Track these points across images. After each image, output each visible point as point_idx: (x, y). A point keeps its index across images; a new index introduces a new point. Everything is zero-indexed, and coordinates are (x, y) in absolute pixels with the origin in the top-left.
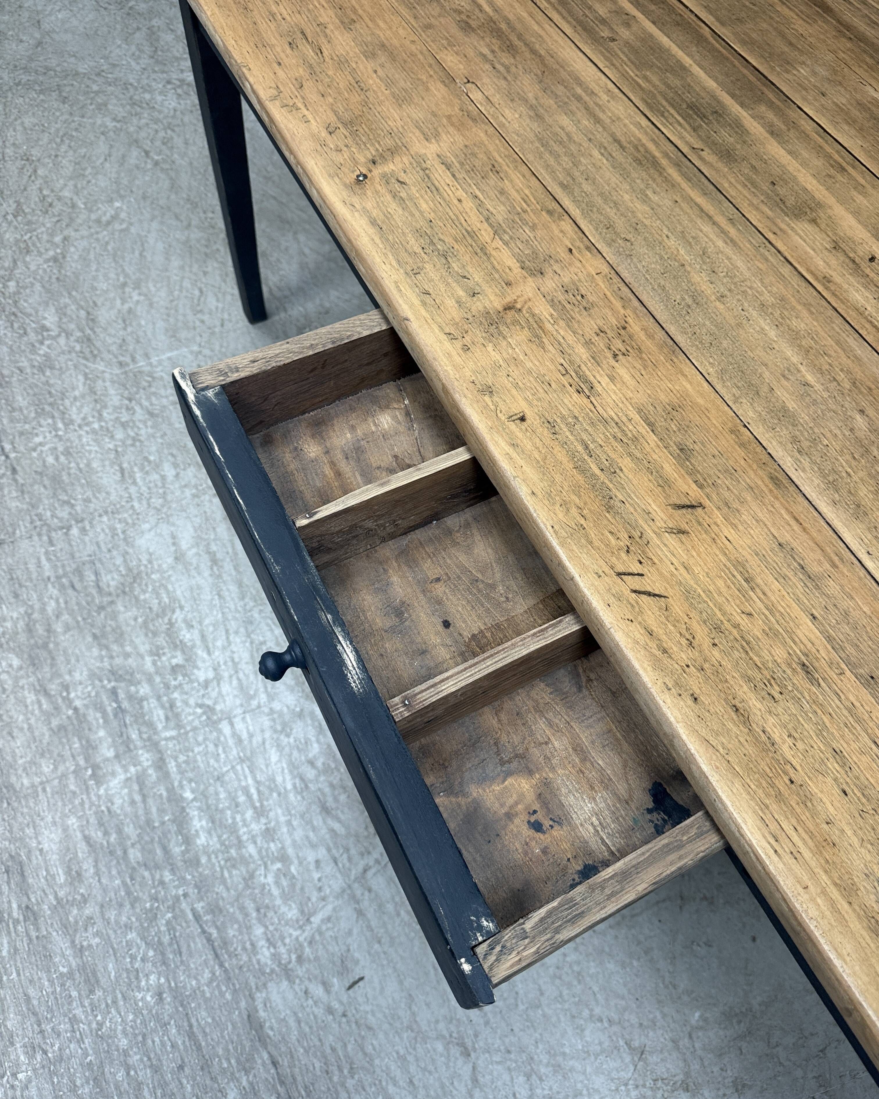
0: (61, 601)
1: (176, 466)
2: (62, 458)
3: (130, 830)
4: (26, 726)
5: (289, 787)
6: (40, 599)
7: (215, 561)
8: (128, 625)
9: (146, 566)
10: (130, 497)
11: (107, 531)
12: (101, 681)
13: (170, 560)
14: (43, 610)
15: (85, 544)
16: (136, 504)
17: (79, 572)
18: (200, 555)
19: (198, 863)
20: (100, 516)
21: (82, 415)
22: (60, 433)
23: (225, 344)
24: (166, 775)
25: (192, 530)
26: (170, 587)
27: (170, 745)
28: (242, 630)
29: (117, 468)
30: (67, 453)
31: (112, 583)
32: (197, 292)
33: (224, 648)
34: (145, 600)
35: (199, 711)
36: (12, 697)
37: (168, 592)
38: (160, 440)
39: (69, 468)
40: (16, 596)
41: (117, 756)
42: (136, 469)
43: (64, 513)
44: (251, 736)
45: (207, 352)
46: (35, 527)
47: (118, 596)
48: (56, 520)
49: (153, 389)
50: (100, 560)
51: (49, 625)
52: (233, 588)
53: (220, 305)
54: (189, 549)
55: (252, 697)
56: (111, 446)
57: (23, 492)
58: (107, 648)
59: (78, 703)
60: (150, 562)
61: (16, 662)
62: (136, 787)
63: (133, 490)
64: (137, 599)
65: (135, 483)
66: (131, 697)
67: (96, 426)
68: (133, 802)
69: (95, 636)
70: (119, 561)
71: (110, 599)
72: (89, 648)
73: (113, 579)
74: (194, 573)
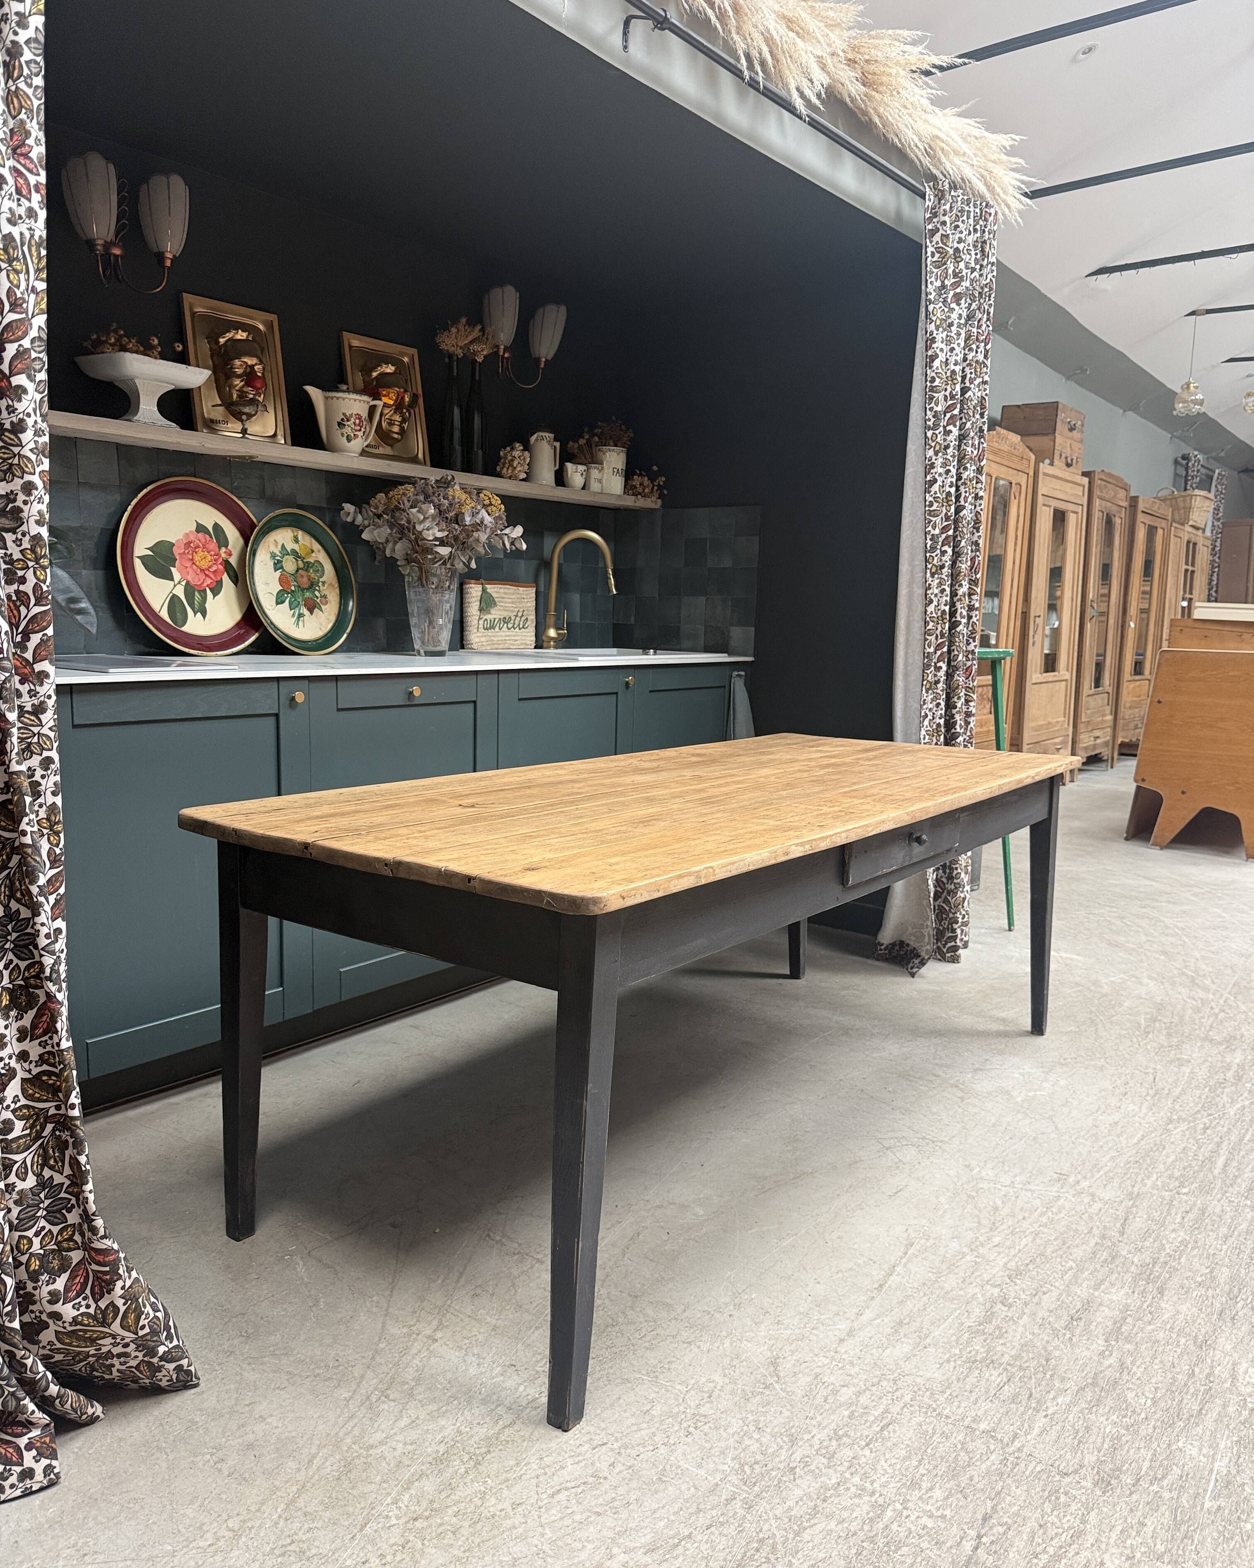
0: (1051, 1396)
1: (835, 1392)
2: (925, 1485)
3: (1128, 1278)
4: (1157, 1361)
5: (1005, 1227)
6: (1068, 1410)
7: (901, 1323)
8: (1014, 1347)
9: (955, 1361)
10: (905, 1406)
11: (956, 1404)
12: (1071, 1339)
13: (931, 1350)
14: (1073, 1403)
15: (986, 1411)
16: (907, 1398)
17: (1014, 1399)
18: (905, 1335)
19: (1097, 1244)
20: (947, 1417)
21: (856, 1501)
22: (899, 1507)
23: (635, 1428)
24: (1075, 1277)
25: (888, 1351)
26: (954, 1338)
27: (1057, 1284)
28: (936, 1286)
29: (886, 1433)
30: (914, 1484)
31: (995, 1373)
32: (562, 1496)
33: (961, 1289)
34: (983, 1347)
35: (1018, 1282)
36: (1153, 1381)
37: (958, 1338)
38: (819, 1418)
39: (929, 1471)
40: (1088, 1429)
41: (1101, 1304)
42: (872, 1418)
43: (979, 1445)
44: (999, 1253)
45: (659, 1438)
46: (1017, 1458)
47: (1001, 1364)
48: (992, 1447)
49: (759, 1457)
50: (987, 1392)
51: (1077, 1392)
52: (909, 1304)
53: (570, 1461)
54: (908, 1343)
55: (976, 1263)
56: (867, 1452)
57: (999, 1493)
58: (1045, 1349)
59: (1101, 1342)
60: (948, 1361)
61: (1130, 1395)
62: (1103, 1287)
63: (895, 1409)
64: (988, 1352)
65: (886, 1411)
66: (1058, 1318)
67: (856, 1479)
68: (1112, 1285)
69: (1047, 1360)
70: (972, 1379)
71: (1009, 1368)
72: (1060, 1358)
73: (991, 1375)
74: (925, 1331)
